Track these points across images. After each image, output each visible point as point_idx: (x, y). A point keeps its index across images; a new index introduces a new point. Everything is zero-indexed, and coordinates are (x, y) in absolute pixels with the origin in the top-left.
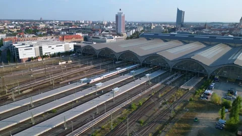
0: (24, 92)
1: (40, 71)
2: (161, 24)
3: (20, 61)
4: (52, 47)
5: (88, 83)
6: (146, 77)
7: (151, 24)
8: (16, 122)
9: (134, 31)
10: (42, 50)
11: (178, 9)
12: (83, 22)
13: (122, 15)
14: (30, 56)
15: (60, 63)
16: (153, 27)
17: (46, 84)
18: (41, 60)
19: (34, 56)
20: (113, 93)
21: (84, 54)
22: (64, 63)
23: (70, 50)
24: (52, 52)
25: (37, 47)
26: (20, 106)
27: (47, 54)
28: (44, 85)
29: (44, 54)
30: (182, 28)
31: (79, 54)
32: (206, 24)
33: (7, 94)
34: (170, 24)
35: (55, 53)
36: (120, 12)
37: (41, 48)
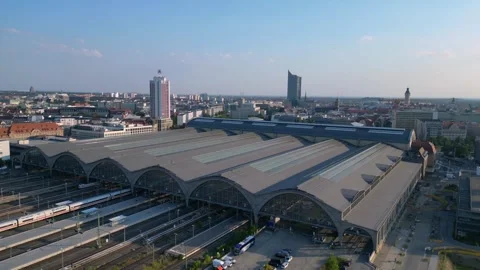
9: (199, 113)
11: (289, 73)
12: (117, 96)
30: (295, 109)
32: (336, 101)
34: (275, 100)
36: (158, 75)
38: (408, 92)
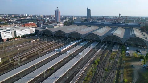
0: (22, 60)
1: (22, 47)
2: (80, 17)
3: (2, 41)
4: (22, 31)
5: (60, 52)
6: (91, 46)
7: (72, 17)
8: (33, 78)
10: (16, 33)
11: (87, 8)
12: (26, 15)
13: (59, 11)
14: (9, 37)
15: (32, 41)
16: (74, 18)
17: (33, 54)
18: (17, 39)
19: (11, 37)
20: (79, 56)
21: (43, 35)
22: (34, 41)
23: (33, 32)
24: (23, 34)
25: (13, 31)
26: (27, 68)
27: (19, 36)
28: (32, 54)
29: (17, 36)
31: (40, 35)
33: (11, 62)
35: (24, 35)
36: (57, 9)
37: (15, 32)
38: (120, 14)
